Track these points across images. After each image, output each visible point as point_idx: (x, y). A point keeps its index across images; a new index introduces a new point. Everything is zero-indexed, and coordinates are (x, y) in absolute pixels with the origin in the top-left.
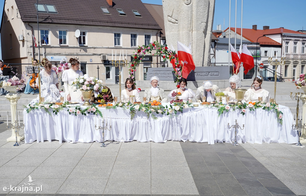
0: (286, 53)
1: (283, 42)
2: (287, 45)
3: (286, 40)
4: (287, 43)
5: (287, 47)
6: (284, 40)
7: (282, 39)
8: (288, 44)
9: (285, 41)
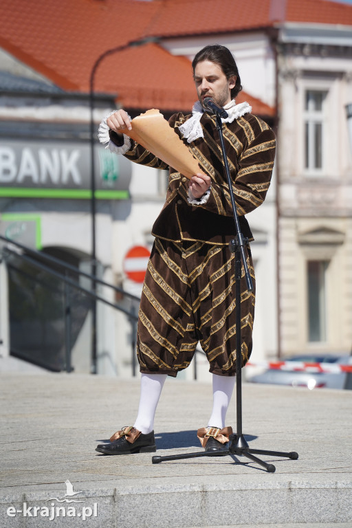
0: (312, 172)
1: (287, 90)
2: (313, 116)
3: (309, 74)
4: (316, 98)
5: (318, 128)
6: (291, 75)
7: (277, 71)
8: (318, 107)
9: (304, 84)
